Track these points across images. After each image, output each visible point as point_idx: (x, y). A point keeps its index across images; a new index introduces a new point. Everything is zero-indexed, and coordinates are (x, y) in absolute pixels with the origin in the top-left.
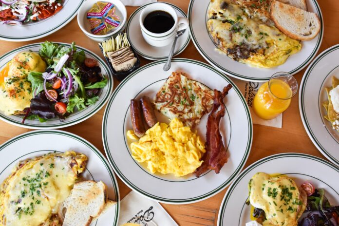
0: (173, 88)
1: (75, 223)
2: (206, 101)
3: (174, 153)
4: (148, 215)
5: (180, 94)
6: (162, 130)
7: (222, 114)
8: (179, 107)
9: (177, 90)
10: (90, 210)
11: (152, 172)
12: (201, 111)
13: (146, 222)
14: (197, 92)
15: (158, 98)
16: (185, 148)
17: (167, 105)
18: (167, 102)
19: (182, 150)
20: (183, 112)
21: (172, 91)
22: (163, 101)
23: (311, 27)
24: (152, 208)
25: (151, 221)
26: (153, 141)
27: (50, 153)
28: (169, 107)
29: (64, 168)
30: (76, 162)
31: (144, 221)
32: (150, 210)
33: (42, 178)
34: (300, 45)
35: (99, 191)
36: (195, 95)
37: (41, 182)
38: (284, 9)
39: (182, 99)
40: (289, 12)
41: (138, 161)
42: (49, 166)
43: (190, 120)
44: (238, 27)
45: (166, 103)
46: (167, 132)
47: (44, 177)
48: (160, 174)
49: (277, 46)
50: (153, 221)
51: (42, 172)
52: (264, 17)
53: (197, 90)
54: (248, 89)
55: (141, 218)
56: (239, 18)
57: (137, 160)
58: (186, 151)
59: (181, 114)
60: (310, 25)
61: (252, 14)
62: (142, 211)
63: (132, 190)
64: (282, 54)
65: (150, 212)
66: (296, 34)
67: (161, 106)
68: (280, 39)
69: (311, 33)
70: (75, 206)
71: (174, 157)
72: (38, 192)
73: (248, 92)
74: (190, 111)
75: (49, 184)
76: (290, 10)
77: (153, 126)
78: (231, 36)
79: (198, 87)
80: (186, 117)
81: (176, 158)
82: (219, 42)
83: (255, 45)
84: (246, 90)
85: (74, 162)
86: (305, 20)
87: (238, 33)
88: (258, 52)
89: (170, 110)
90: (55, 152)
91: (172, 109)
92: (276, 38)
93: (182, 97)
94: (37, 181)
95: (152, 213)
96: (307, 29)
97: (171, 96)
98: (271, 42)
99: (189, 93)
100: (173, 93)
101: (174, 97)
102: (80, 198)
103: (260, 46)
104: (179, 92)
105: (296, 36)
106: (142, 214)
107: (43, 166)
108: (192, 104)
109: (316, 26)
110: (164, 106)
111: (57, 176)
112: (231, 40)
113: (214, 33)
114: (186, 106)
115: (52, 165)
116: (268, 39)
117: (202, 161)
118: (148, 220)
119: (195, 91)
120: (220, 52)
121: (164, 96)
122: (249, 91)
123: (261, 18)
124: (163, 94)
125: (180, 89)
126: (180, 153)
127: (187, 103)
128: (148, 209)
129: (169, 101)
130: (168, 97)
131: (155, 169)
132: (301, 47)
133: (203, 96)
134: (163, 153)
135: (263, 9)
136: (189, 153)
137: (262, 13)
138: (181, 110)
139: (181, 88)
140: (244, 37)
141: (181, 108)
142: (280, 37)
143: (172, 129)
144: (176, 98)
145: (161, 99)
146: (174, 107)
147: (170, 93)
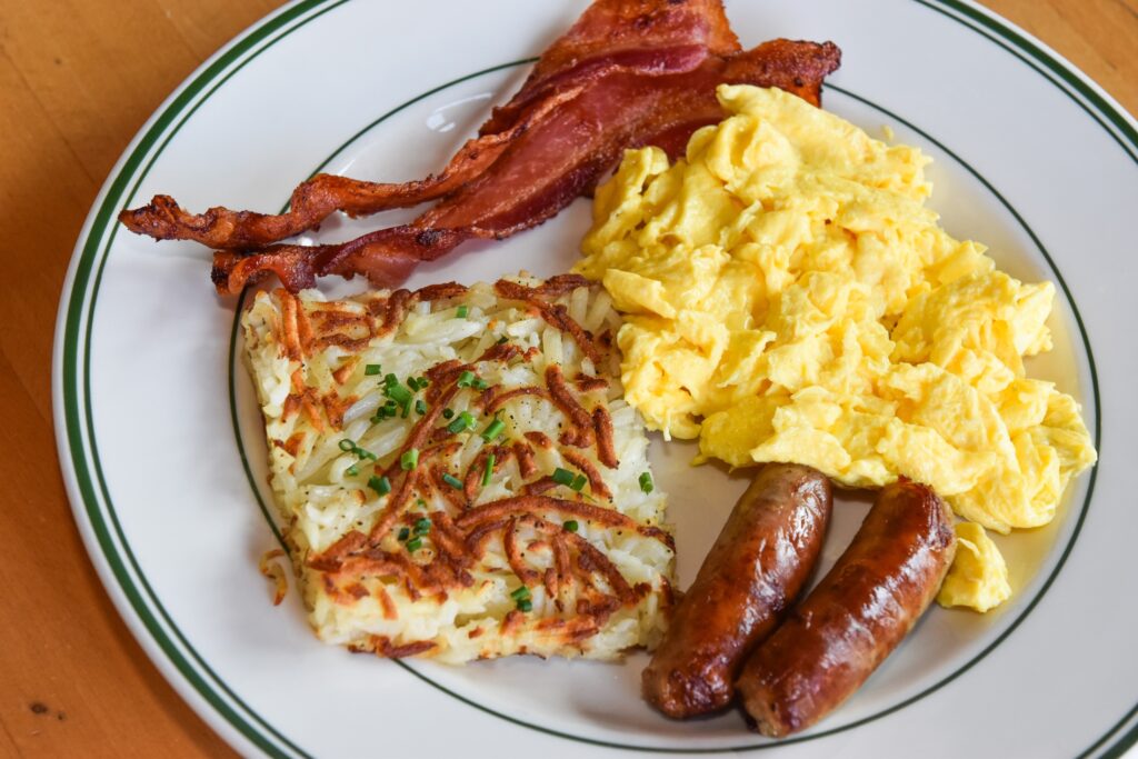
0: (441, 553)
2: (348, 319)
3: (839, 251)
5: (440, 480)
8: (537, 427)
9: (437, 516)
12: (433, 310)
14: (334, 409)
15: (598, 611)
16: (746, 218)
17: (592, 513)
18: (569, 527)
19: (777, 224)
20: (551, 385)
21: (470, 548)
22: (589, 559)
26: (890, 408)
28: (598, 488)
36: (368, 394)
39: (470, 445)
41: (1077, 411)
43: (558, 318)
45: (583, 530)
46: (762, 366)
53: (317, 411)
57: (1079, 421)
58: (757, 206)
59: (571, 388)
67: (634, 541)
71: (853, 237)
74: (500, 351)
79: (293, 418)
80: (559, 352)
81: (858, 223)
89: (610, 462)
91: (589, 456)
93: (457, 461)
99: (385, 443)
100: (483, 529)
101: (502, 503)
104: (438, 503)
108: (443, 379)
110: (614, 520)
114: (490, 399)
119: (339, 424)
121: (544, 578)
124: (537, 594)
125: (410, 506)
126: (800, 224)
127: (462, 404)
129: (554, 517)
130: (534, 550)
133: (335, 353)
136: (752, 180)
138: (546, 405)
139: (393, 506)
141: (531, 417)
143: (717, 354)
144: (495, 488)
145: (588, 584)
146: (569, 458)
147: (492, 552)
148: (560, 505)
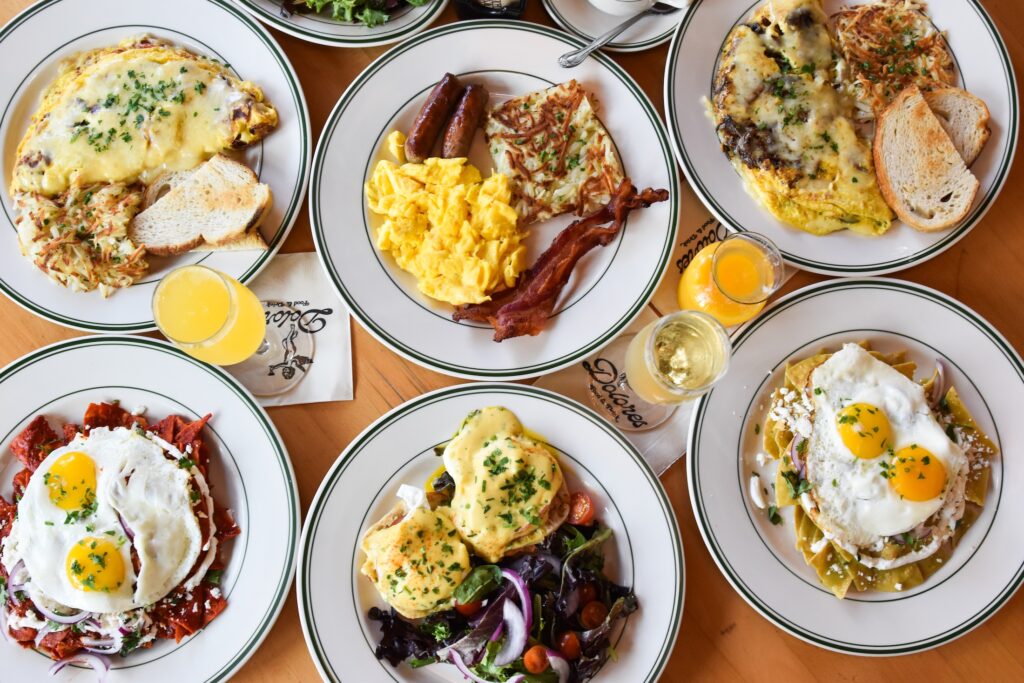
0: (551, 112)
1: (165, 227)
2: (594, 189)
3: (447, 242)
4: (313, 320)
5: (556, 137)
6: (462, 179)
7: (604, 238)
8: (531, 159)
9: (555, 124)
10: (210, 223)
11: (379, 245)
12: (569, 200)
13: (298, 329)
14: (591, 155)
15: (505, 109)
16: (477, 248)
17: (511, 136)
18: (516, 131)
19: (466, 247)
20: (530, 175)
21: (544, 117)
22: (509, 123)
23: (942, 204)
24: (330, 311)
25: (309, 334)
26: (427, 186)
27: (214, 60)
28: (510, 144)
29: (218, 110)
30: (250, 113)
31: (296, 323)
32: (323, 312)
33: (164, 97)
34: (889, 223)
35: (250, 202)
36: (583, 162)
37: (159, 103)
38: (921, 124)
39: (549, 149)
40: (925, 136)
41: (370, 204)
42: (194, 84)
43: (531, 201)
44: (787, 86)
45: (512, 132)
46: (467, 190)
47: (170, 97)
48: (393, 260)
49: (835, 188)
50: (313, 338)
51: (174, 85)
52: (868, 109)
53: (596, 152)
54: (705, 233)
55: (296, 315)
56: (810, 69)
57: (369, 199)
58: (474, 254)
59: (523, 176)
60: (946, 199)
61: (846, 82)
62: (307, 304)
63: (315, 250)
64: (830, 214)
65: (320, 316)
66: (899, 195)
67: (498, 131)
68: (855, 180)
69: (931, 216)
70: (188, 197)
71: (442, 248)
72: (140, 119)
73: (700, 237)
74: (547, 185)
75: (171, 119)
76: (931, 133)
77: (450, 157)
78: (757, 95)
79: (602, 148)
80: (529, 189)
81: (443, 252)
82: (721, 90)
83: (790, 151)
84: (699, 231)
85: (245, 110)
86: (944, 179)
87: (776, 100)
88: (782, 171)
89: (508, 152)
90: (228, 65)
91: (514, 152)
92: (847, 171)
93: (552, 144)
94: (153, 96)
95: (324, 322)
96: (931, 201)
97: (534, 125)
98: (830, 171)
99: (575, 146)
100: (541, 123)
101: (537, 132)
102: (208, 189)
103: (799, 162)
104: (555, 129)
105: (894, 198)
106: (303, 309)
107: (184, 74)
108: (561, 172)
109: (955, 208)
110: (504, 136)
111: (196, 114)
112: (750, 102)
113: (730, 61)
114: (546, 167)
115: (202, 88)
116: (828, 160)
117: (488, 298)
118: (306, 327)
119: (588, 151)
120: (709, 112)
121: (522, 115)
122: (705, 238)
123: (859, 105)
124: (522, 109)
125: (563, 126)
126: (460, 249)
127: (554, 163)
128: (321, 309)
129: (521, 132)
130: (525, 121)
131: (389, 244)
132: (887, 231)
133: (595, 175)
134: (429, 226)
135: (879, 87)
136: (476, 263)
137: (871, 95)
138: (529, 168)
139: (567, 124)
140: (783, 116)
141: (533, 163)
142: (860, 176)
143: (481, 192)
144: (539, 138)
145: (509, 116)
146: (521, 151)
147: (537, 117)
148: (521, 136)
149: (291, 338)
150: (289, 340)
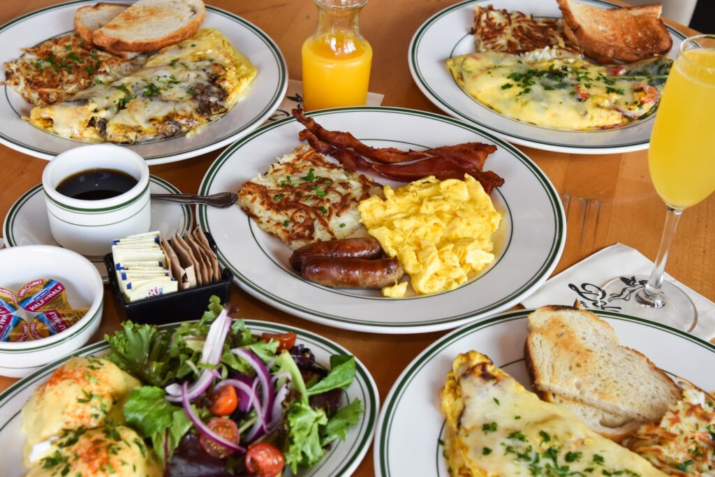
0: (279, 205)
1: (642, 384)
2: (322, 161)
3: (448, 217)
4: (590, 293)
5: (298, 194)
8: (331, 199)
9: (288, 198)
10: (603, 345)
12: (343, 172)
13: (608, 296)
14: (295, 171)
15: (299, 237)
16: (436, 197)
17: (321, 220)
18: (313, 220)
19: (440, 203)
20: (346, 196)
21: (287, 208)
22: (312, 229)
25: (603, 289)
27: (444, 455)
28: (329, 217)
29: (496, 401)
30: (478, 365)
31: (604, 300)
32: (577, 290)
33: (529, 449)
35: (555, 322)
36: (305, 173)
37: (538, 451)
38: (124, 25)
39: (312, 193)
40: (131, 21)
41: (464, 282)
42: (491, 435)
43: (366, 188)
44: (146, 90)
45: (317, 222)
47: (525, 445)
50: (603, 285)
51: (509, 449)
53: (291, 169)
55: (599, 304)
56: (119, 88)
59: (349, 199)
65: (581, 290)
66: (188, 22)
67: (324, 232)
68: (193, 46)
70: (598, 382)
72: (570, 457)
74: (344, 184)
75: (546, 429)
76: (127, 19)
78: (166, 101)
80: (357, 192)
82: (176, 123)
83: (199, 75)
85: (479, 370)
87: (162, 92)
89: (338, 215)
90: (440, 442)
91: (335, 211)
92: (189, 51)
93: (306, 193)
94: (537, 460)
95: (583, 285)
97: (300, 210)
98: (197, 57)
100: (294, 207)
101: (305, 206)
102: (576, 369)
103: (204, 70)
104: (292, 198)
106: (589, 303)
107: (489, 446)
108: (325, 181)
110: (325, 225)
111: (518, 418)
112: (176, 102)
113: (146, 127)
114: (329, 189)
115: (489, 427)
116: (189, 60)
119: (292, 173)
120: (199, 131)
121: (296, 223)
124: (291, 225)
125: (285, 193)
128: (575, 292)
129: (313, 216)
130: (300, 218)
133: (309, 163)
138: (339, 198)
139: (282, 191)
140: (174, 85)
141: (333, 197)
144: (308, 203)
145: (304, 231)
146: (330, 208)
147: (290, 212)
148: (317, 214)
149: (619, 296)
150: (623, 297)
